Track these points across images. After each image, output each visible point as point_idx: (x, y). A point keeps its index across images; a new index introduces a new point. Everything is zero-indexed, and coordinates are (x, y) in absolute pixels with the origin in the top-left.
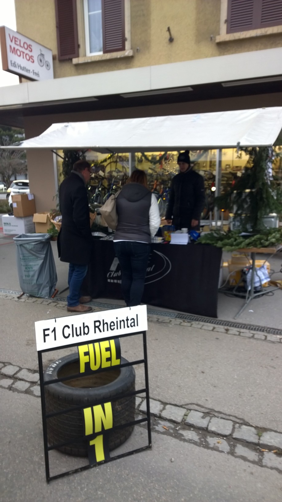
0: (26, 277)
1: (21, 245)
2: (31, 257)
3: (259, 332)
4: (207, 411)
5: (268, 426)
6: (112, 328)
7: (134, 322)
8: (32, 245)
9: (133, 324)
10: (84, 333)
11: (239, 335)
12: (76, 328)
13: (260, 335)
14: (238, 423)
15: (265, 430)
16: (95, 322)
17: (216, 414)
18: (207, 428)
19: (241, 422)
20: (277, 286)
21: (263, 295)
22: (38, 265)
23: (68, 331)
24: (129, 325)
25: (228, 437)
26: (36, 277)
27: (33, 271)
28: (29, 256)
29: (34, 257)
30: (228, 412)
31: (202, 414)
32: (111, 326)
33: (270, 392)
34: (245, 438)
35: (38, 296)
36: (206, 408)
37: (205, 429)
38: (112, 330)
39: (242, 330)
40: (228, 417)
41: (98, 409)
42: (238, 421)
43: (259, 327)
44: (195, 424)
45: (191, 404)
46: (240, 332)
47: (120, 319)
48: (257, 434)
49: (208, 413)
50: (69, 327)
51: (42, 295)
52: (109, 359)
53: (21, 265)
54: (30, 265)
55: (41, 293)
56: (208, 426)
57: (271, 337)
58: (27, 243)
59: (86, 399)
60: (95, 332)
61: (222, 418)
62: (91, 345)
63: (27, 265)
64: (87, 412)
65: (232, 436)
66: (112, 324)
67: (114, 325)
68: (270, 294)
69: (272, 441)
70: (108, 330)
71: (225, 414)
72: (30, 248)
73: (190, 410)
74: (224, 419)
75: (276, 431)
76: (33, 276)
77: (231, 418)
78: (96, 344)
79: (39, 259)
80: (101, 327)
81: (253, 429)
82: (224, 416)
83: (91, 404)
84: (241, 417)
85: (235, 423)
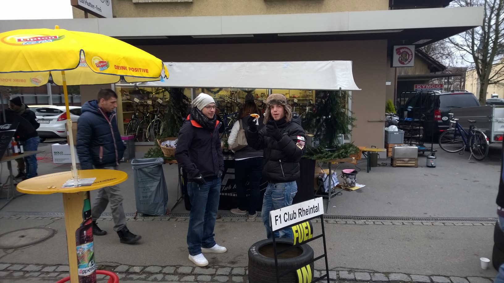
0: (143, 198)
1: (140, 169)
2: (148, 180)
3: (349, 220)
4: (349, 270)
5: (390, 271)
6: (307, 213)
7: (317, 209)
8: (150, 168)
9: (316, 210)
10: (294, 218)
11: (337, 223)
12: (290, 214)
13: (350, 221)
14: (372, 273)
15: (389, 273)
16: (299, 210)
17: (356, 270)
18: (355, 279)
19: (373, 272)
20: (341, 188)
21: (335, 195)
22: (155, 186)
23: (286, 217)
24: (315, 211)
25: (370, 281)
26: (153, 197)
27: (151, 192)
28: (146, 179)
29: (151, 179)
30: (362, 268)
31: (348, 272)
32: (307, 212)
33: (379, 253)
34: (380, 280)
35: (154, 215)
36: (348, 268)
37: (354, 280)
38: (307, 215)
39: (337, 220)
40: (363, 271)
41: (303, 269)
42: (371, 271)
43: (346, 216)
44: (346, 278)
45: (337, 268)
46: (337, 222)
47: (310, 207)
48: (386, 276)
49: (350, 271)
50: (287, 214)
51: (158, 214)
52: (307, 235)
53: (139, 187)
54: (147, 187)
55: (157, 212)
56: (355, 277)
57: (358, 222)
58: (146, 167)
59: (296, 263)
60: (299, 217)
61: (360, 272)
62: (297, 226)
63: (145, 187)
64: (299, 271)
65: (372, 280)
66: (307, 211)
67: (308, 212)
68: (339, 194)
69: (397, 278)
70: (305, 215)
71: (361, 269)
72: (149, 171)
73: (339, 271)
74: (362, 272)
75: (395, 273)
76: (151, 196)
77: (366, 271)
78: (300, 225)
79: (156, 180)
80: (302, 213)
81: (382, 274)
82: (361, 271)
83: (300, 267)
84: (371, 269)
85: (370, 273)
